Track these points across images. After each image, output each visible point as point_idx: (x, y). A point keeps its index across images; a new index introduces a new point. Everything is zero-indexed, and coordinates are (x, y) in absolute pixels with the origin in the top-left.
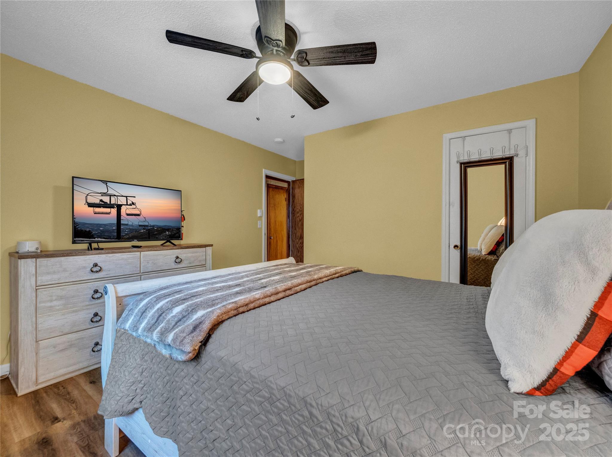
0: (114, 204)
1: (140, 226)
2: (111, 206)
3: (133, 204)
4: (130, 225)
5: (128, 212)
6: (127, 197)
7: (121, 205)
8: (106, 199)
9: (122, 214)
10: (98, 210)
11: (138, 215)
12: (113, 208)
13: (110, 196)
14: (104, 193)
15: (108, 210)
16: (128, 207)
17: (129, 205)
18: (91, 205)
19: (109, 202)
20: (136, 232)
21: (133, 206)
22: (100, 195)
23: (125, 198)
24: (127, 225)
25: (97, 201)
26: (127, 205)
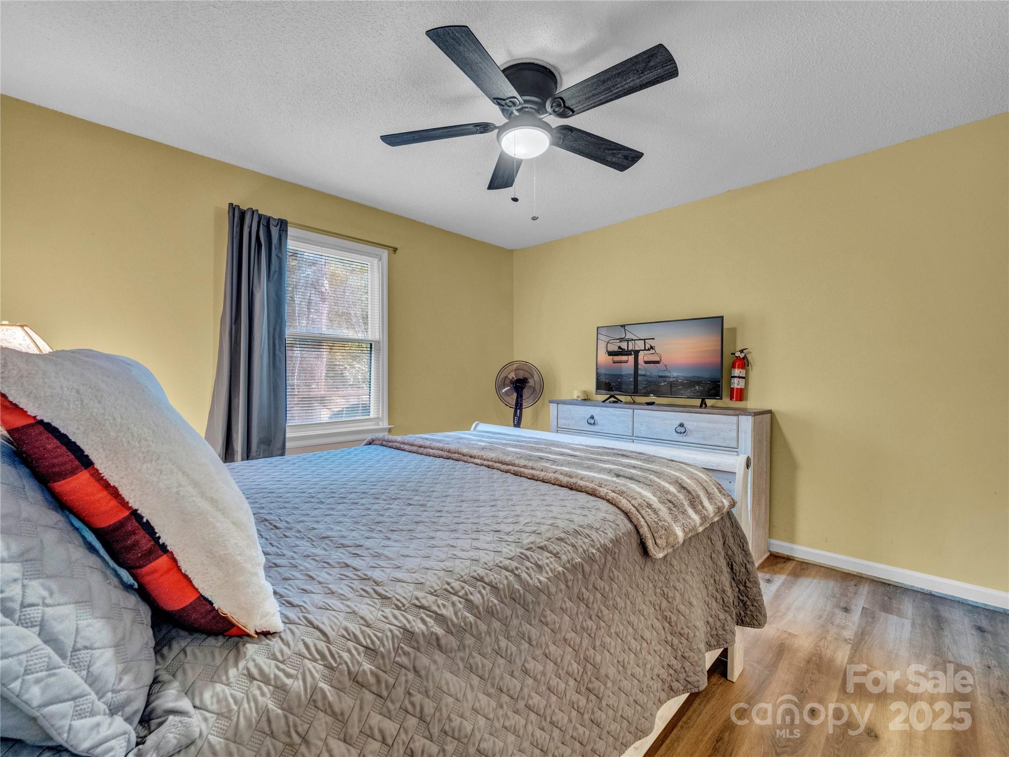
0: (631, 351)
1: (660, 377)
2: (628, 353)
3: (652, 348)
4: (648, 376)
5: (646, 359)
6: (645, 340)
7: (638, 351)
8: (624, 345)
9: (639, 362)
10: (617, 358)
11: (658, 362)
12: (631, 355)
13: (628, 341)
14: (622, 339)
15: (624, 358)
16: (645, 352)
17: (647, 350)
18: (611, 354)
19: (626, 349)
20: (654, 385)
21: (652, 351)
22: (618, 341)
23: (643, 342)
24: (644, 375)
25: (616, 349)
26: (645, 350)
